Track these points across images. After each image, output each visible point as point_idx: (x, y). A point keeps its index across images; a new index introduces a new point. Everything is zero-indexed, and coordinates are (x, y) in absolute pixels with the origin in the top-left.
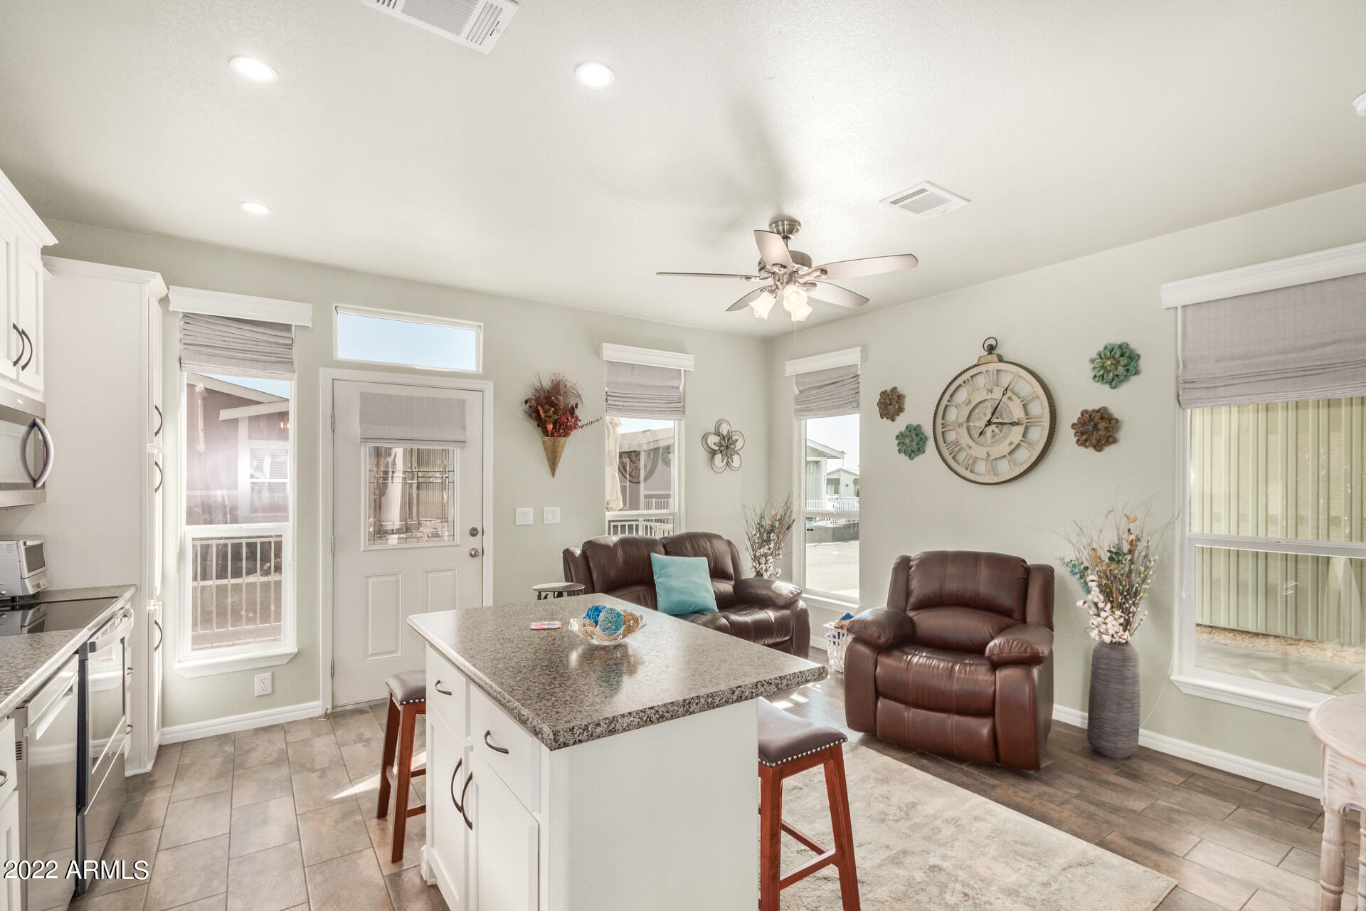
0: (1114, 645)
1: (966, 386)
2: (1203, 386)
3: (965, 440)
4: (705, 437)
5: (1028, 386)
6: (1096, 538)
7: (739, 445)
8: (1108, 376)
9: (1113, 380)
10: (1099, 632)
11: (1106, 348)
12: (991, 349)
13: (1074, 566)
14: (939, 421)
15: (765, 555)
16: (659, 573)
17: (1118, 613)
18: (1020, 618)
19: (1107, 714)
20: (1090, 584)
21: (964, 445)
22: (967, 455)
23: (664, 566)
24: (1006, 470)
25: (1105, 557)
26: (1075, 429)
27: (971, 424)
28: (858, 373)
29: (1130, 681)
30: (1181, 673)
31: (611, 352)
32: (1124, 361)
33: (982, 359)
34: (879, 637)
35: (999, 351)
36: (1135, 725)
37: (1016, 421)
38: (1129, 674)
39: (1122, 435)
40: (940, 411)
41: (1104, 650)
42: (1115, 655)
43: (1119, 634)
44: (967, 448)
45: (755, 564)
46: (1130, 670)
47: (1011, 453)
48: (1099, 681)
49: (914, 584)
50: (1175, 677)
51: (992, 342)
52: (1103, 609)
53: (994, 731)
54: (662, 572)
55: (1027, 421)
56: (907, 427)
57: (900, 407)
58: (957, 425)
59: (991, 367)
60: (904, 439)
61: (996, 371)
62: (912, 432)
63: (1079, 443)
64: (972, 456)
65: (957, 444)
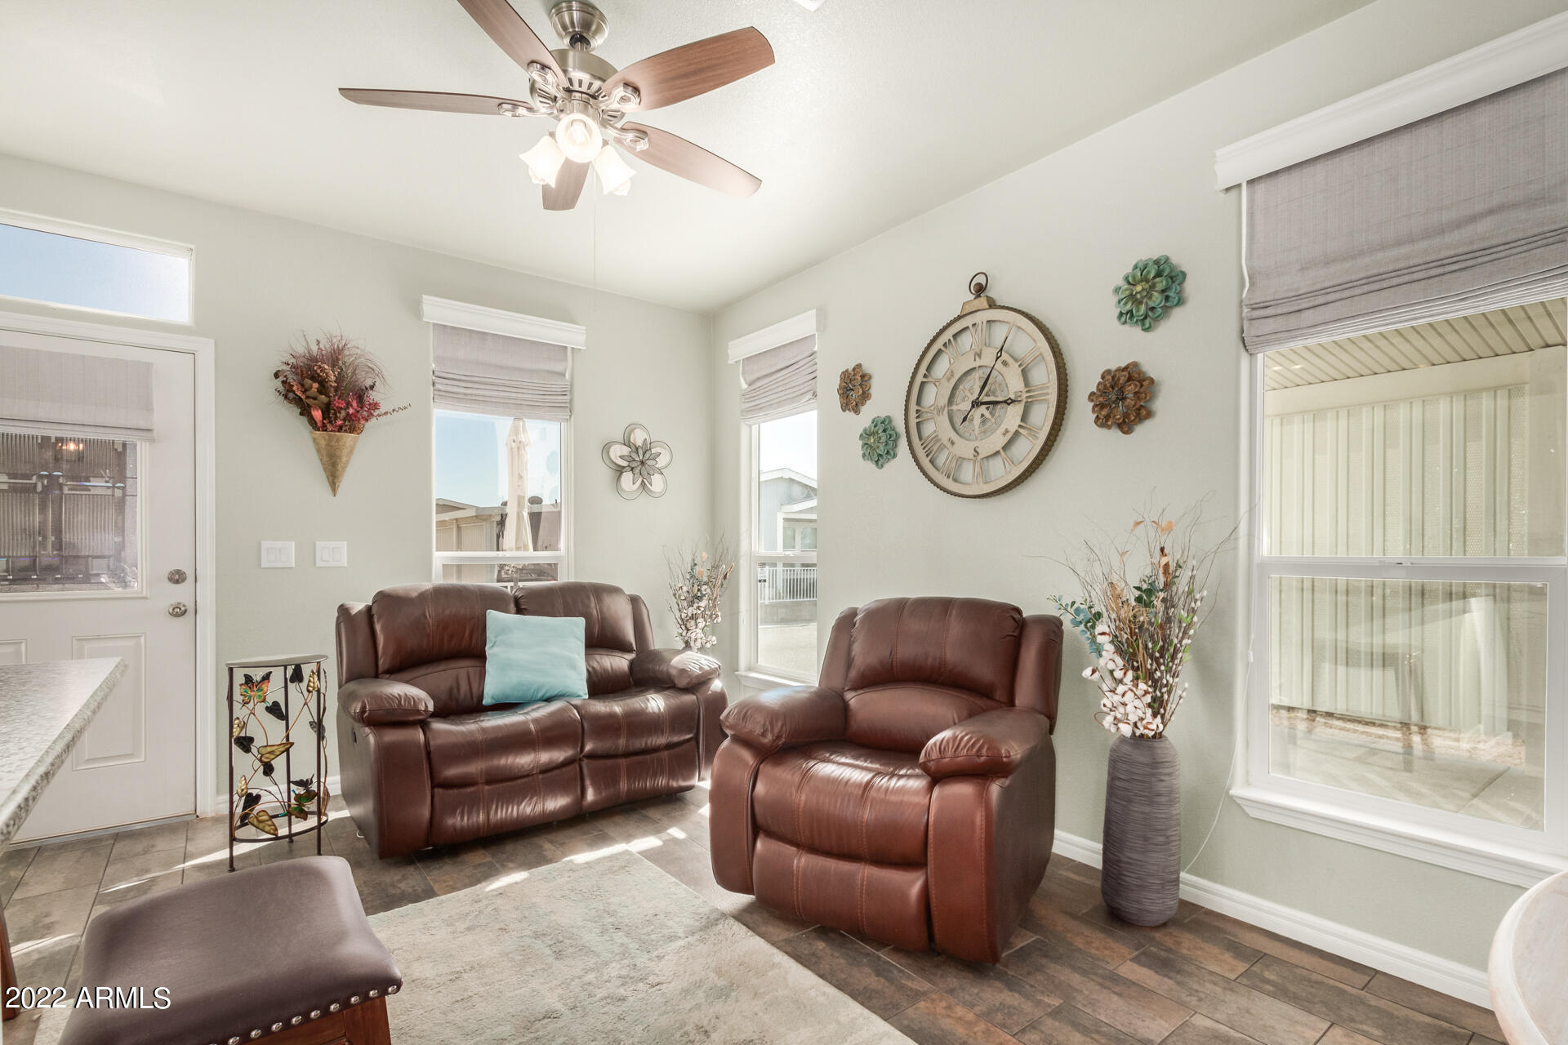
0: (1138, 740)
1: (947, 351)
2: (1280, 311)
3: (947, 432)
4: (606, 448)
5: (1029, 342)
6: (1116, 564)
7: (662, 462)
8: (1138, 311)
9: (1146, 318)
10: (1115, 718)
11: (1136, 267)
12: (980, 290)
13: (1078, 611)
14: (913, 407)
15: (694, 617)
16: (494, 639)
17: (1142, 686)
18: (1004, 699)
19: (1128, 854)
20: (1100, 639)
21: (945, 441)
22: (949, 454)
23: (505, 629)
24: (1002, 473)
25: (1131, 596)
26: (1092, 401)
27: (954, 408)
28: (816, 349)
29: (1163, 799)
30: (1248, 784)
31: (436, 309)
32: (1161, 283)
33: (967, 307)
34: (763, 734)
35: (991, 292)
36: (1172, 873)
37: (1013, 397)
38: (1161, 787)
39: (1159, 405)
40: (915, 391)
41: (1126, 748)
42: (1140, 757)
43: (1144, 722)
44: (948, 445)
45: (681, 631)
46: (1162, 781)
47: (1005, 448)
48: (1118, 801)
49: (857, 648)
50: (1237, 791)
51: (981, 280)
52: (1121, 681)
53: (925, 891)
54: (499, 638)
55: (1029, 394)
56: (874, 420)
57: (865, 392)
58: (935, 412)
59: (979, 317)
60: (869, 439)
61: (985, 323)
62: (878, 427)
63: (1100, 423)
64: (955, 456)
65: (936, 440)
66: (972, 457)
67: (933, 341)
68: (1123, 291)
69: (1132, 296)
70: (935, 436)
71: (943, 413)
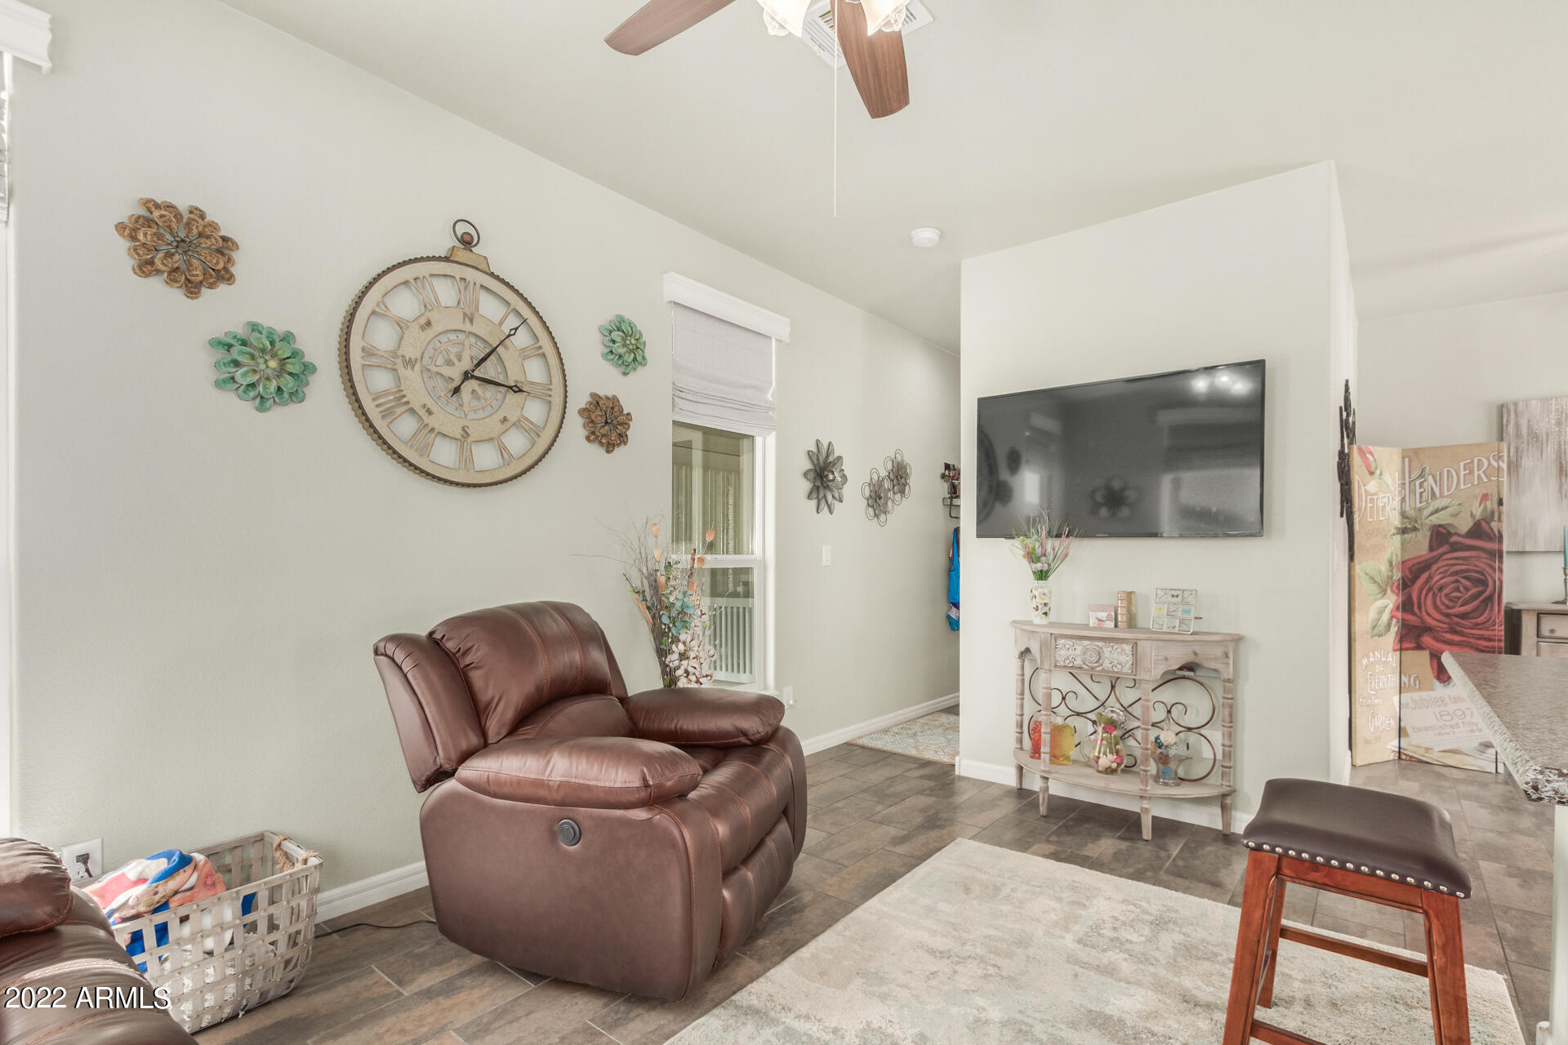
1: (421, 290)
3: (419, 395)
8: (628, 357)
9: (629, 365)
12: (467, 242)
21: (416, 407)
22: (424, 426)
24: (493, 464)
26: (584, 417)
27: (433, 368)
37: (517, 384)
44: (422, 413)
47: (501, 436)
55: (529, 388)
56: (255, 327)
57: (225, 268)
58: (399, 361)
59: (470, 274)
60: (253, 357)
61: (478, 286)
62: (278, 345)
63: (592, 437)
64: (433, 429)
65: (400, 398)
66: (459, 436)
67: (400, 265)
68: (616, 335)
69: (625, 345)
70: (398, 395)
71: (413, 368)
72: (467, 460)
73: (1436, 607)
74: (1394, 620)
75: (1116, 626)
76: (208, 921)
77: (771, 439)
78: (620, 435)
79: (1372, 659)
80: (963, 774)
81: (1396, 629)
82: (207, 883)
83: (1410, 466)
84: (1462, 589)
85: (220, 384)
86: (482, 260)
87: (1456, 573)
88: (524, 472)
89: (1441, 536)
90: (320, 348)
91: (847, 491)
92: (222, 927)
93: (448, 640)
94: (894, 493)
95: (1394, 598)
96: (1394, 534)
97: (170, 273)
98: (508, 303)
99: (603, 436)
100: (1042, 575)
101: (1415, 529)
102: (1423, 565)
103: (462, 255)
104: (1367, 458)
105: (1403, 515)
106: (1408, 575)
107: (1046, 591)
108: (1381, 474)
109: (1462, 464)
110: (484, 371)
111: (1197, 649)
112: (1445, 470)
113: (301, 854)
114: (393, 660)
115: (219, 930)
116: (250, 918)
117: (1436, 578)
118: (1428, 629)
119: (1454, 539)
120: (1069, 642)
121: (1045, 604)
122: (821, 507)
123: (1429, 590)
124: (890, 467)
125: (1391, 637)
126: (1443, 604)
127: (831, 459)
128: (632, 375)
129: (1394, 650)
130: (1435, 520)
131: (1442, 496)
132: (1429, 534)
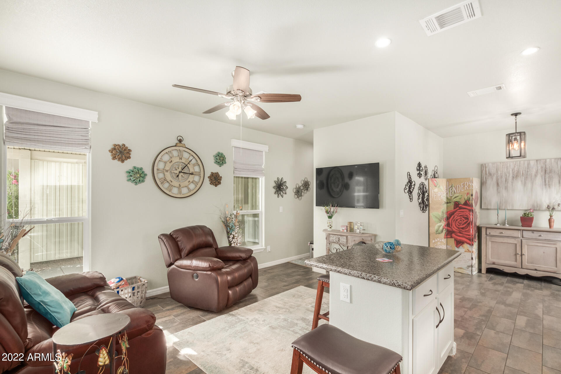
1: (169, 154)
3: (169, 178)
8: (221, 162)
9: (219, 164)
12: (180, 141)
22: (170, 185)
24: (185, 192)
26: (209, 178)
27: (172, 171)
37: (191, 173)
39: (222, 182)
40: (157, 163)
44: (170, 182)
47: (188, 185)
55: (195, 173)
56: (135, 168)
57: (129, 156)
58: (165, 171)
59: (181, 148)
60: (134, 174)
61: (183, 151)
62: (139, 171)
63: (211, 183)
64: (172, 185)
65: (165, 180)
66: (178, 187)
67: (165, 149)
68: (218, 157)
69: (220, 160)
70: (164, 179)
71: (168, 172)
72: (180, 192)
73: (456, 226)
74: (444, 229)
75: (347, 231)
76: (126, 291)
77: (264, 178)
78: (219, 182)
79: (436, 241)
80: (314, 271)
81: (445, 232)
82: (126, 284)
83: (449, 184)
84: (462, 220)
85: (128, 180)
86: (184, 145)
87: (461, 216)
88: (194, 194)
89: (457, 205)
90: (148, 170)
91: (288, 191)
92: (129, 293)
93: (174, 235)
94: (304, 190)
95: (444, 223)
96: (444, 204)
97: (119, 159)
98: (190, 154)
99: (214, 183)
100: (330, 217)
101: (450, 202)
102: (452, 213)
103: (179, 145)
104: (434, 182)
105: (447, 198)
106: (449, 216)
107: (331, 221)
108: (439, 186)
109: (462, 184)
110: (184, 171)
111: (363, 238)
112: (458, 185)
113: (144, 280)
114: (162, 239)
115: (128, 293)
116: (134, 291)
117: (456, 217)
118: (454, 232)
119: (460, 206)
120: (333, 236)
121: (330, 225)
122: (279, 196)
123: (454, 220)
124: (303, 182)
125: (443, 234)
126: (457, 225)
127: (282, 183)
128: (222, 167)
129: (445, 238)
130: (455, 200)
131: (457, 193)
132: (453, 204)
